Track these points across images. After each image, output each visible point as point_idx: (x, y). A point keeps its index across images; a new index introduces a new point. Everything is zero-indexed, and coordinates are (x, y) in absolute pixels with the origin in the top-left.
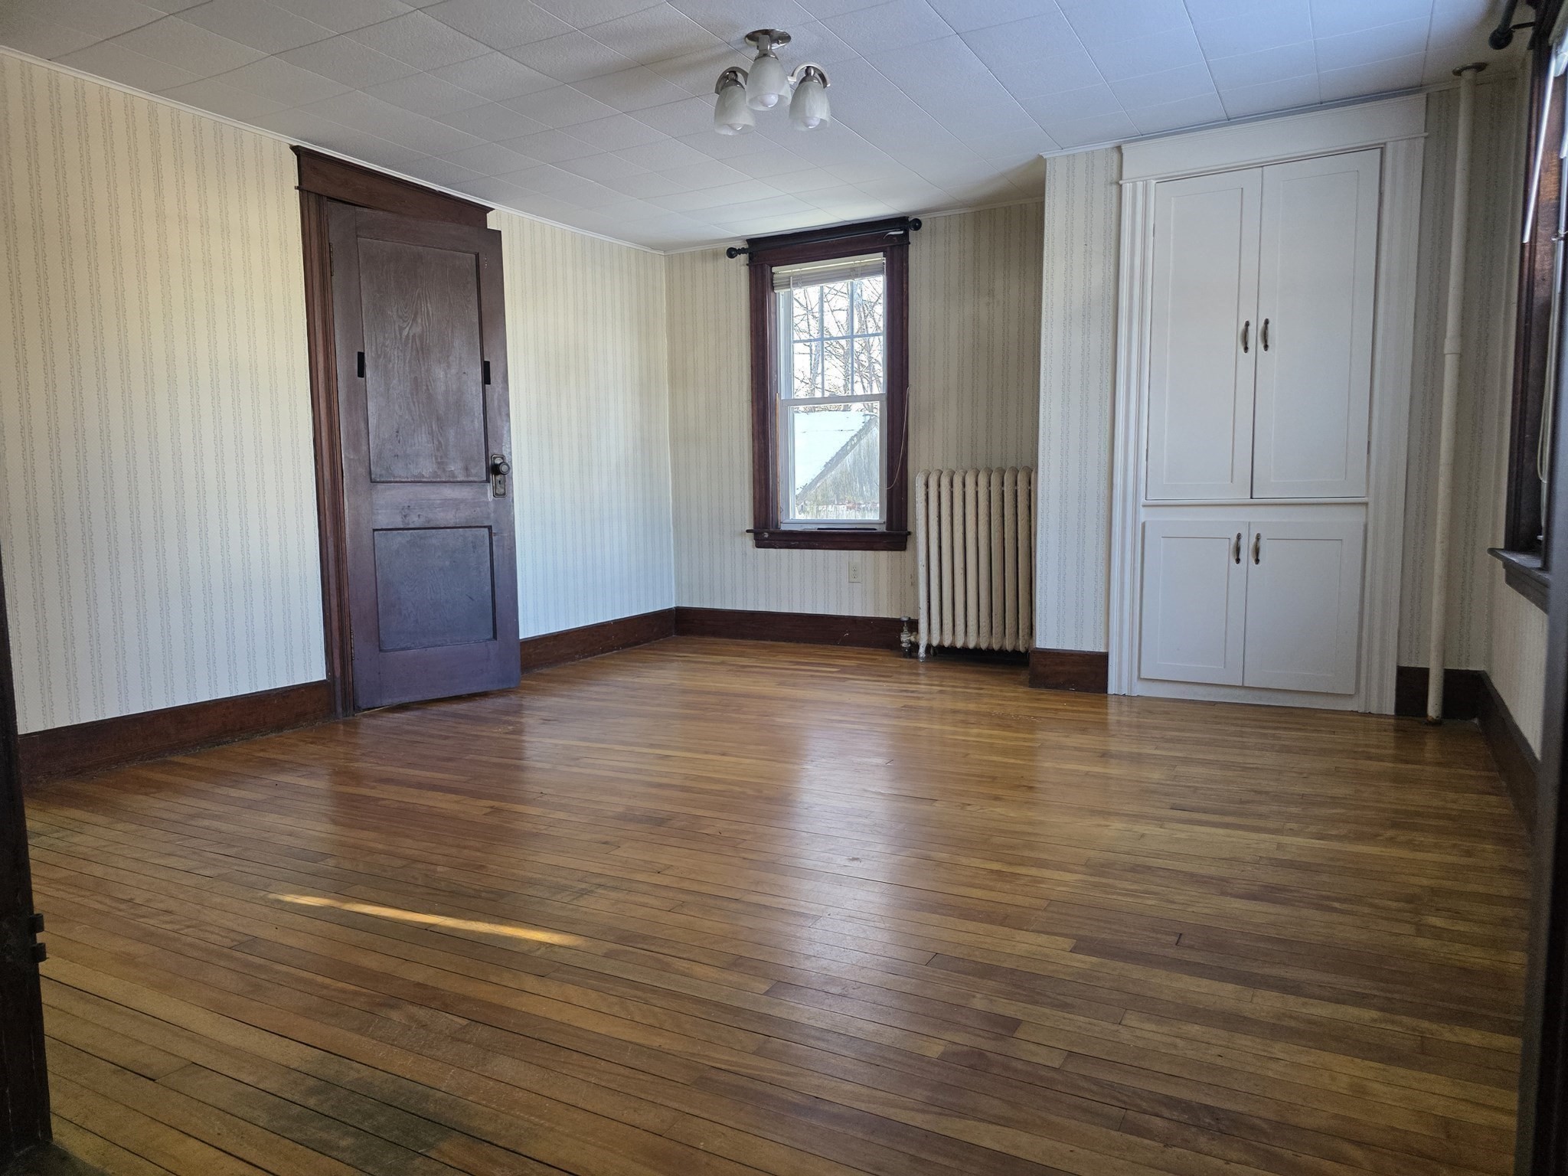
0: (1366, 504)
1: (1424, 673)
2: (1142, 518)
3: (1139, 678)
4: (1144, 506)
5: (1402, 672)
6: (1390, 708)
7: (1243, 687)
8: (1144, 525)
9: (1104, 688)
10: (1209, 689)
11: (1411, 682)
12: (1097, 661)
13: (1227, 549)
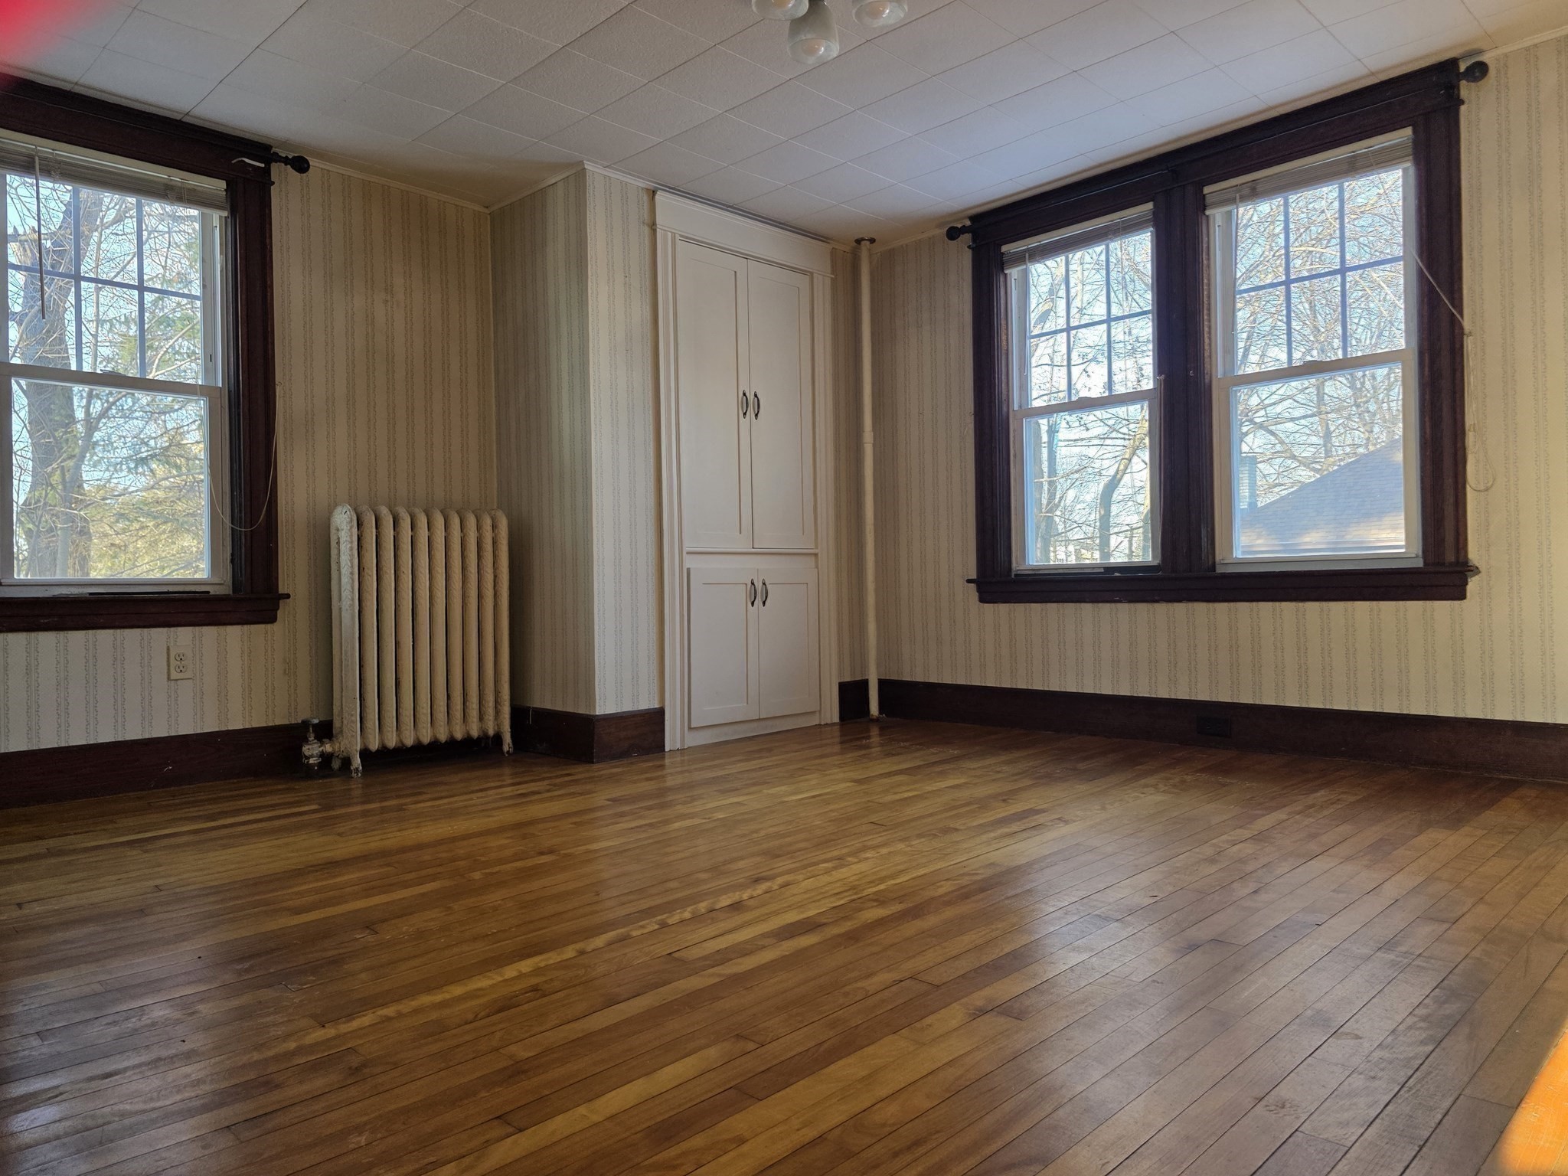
0: (816, 555)
1: (864, 685)
2: (687, 565)
3: (690, 728)
4: (688, 553)
5: (843, 687)
6: (836, 719)
7: (759, 719)
8: (688, 570)
9: (660, 747)
10: (736, 727)
11: (852, 694)
12: (655, 718)
13: (741, 595)
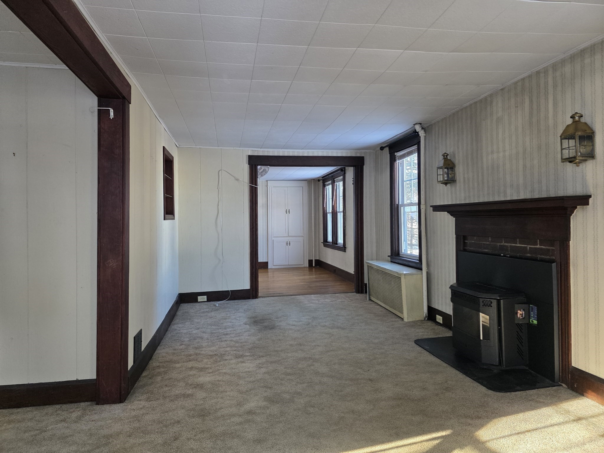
0: (303, 236)
1: (312, 260)
3: (273, 265)
4: (273, 237)
5: (309, 260)
6: (308, 265)
7: (288, 265)
8: (273, 240)
9: (268, 267)
10: (284, 266)
11: (310, 262)
12: (267, 263)
13: (285, 244)
